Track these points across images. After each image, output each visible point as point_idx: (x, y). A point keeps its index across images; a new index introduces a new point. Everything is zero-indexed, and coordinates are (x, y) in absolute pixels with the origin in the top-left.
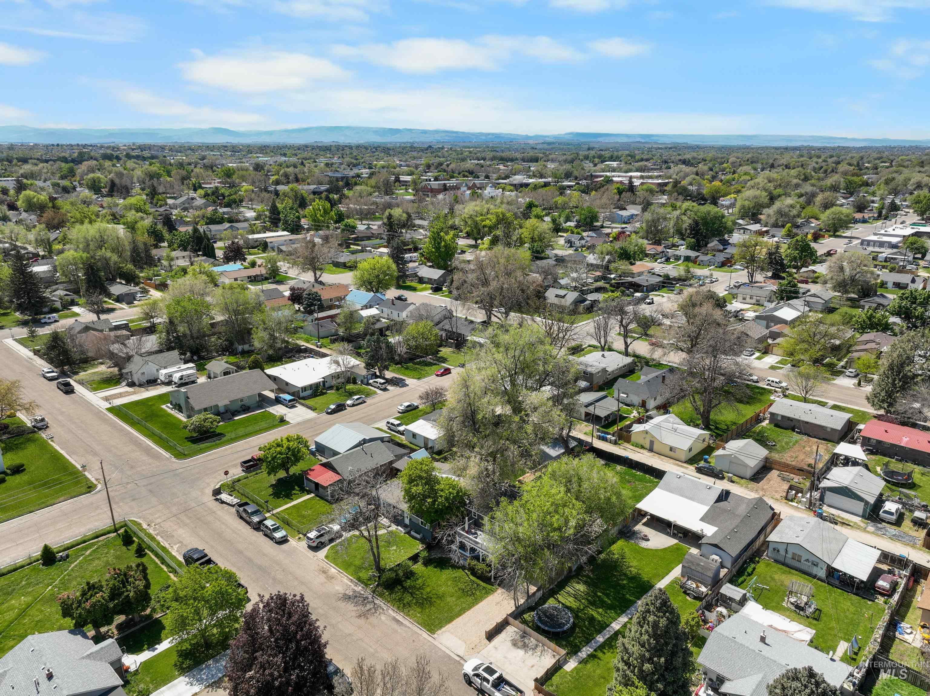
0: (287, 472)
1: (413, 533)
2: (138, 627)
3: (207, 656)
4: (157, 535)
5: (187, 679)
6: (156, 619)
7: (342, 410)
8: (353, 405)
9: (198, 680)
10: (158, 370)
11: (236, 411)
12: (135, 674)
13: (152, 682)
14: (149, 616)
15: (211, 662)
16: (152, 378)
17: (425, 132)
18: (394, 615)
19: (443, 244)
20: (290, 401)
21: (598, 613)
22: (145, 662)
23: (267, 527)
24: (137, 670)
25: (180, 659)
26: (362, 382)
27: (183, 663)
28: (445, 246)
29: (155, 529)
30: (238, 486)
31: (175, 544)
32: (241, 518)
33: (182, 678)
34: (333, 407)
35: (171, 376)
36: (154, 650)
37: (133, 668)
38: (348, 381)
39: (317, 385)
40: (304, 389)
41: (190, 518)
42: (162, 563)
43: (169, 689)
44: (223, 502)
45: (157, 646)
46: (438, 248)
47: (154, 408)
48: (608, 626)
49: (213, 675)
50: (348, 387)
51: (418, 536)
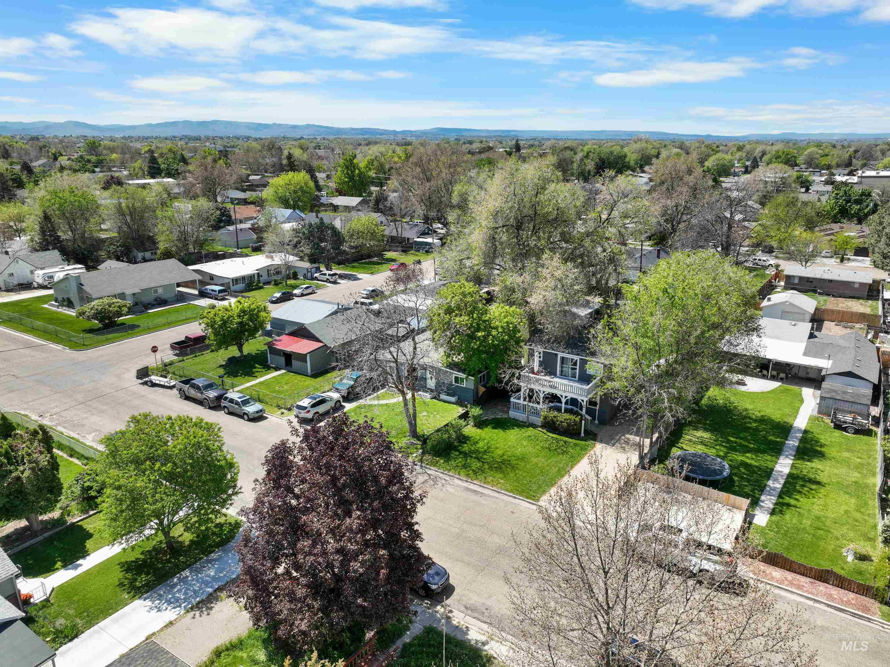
0: (240, 350)
1: (443, 396)
2: (40, 538)
3: (177, 566)
4: (57, 425)
5: (148, 603)
6: (73, 524)
7: (290, 300)
8: (302, 295)
9: (169, 602)
10: (32, 272)
11: (149, 304)
12: (44, 607)
13: (79, 615)
14: (60, 521)
15: (186, 573)
16: (25, 282)
17: (294, 127)
18: (466, 485)
19: (357, 171)
20: (220, 291)
21: (748, 457)
22: (61, 587)
23: (231, 401)
24: (47, 600)
25: (129, 575)
26: (305, 277)
27: (135, 580)
28: (359, 175)
29: (51, 420)
30: (171, 369)
31: (90, 433)
32: (188, 398)
33: (138, 603)
34: (278, 295)
35: (52, 277)
36: (76, 567)
37: (38, 598)
38: (288, 277)
39: (251, 277)
40: (236, 281)
41: (107, 404)
42: (71, 456)
43: (116, 621)
44: (154, 385)
45: (80, 562)
46: (351, 178)
47: (30, 307)
48: (772, 470)
49: (195, 592)
50: (289, 282)
51: (453, 399)
